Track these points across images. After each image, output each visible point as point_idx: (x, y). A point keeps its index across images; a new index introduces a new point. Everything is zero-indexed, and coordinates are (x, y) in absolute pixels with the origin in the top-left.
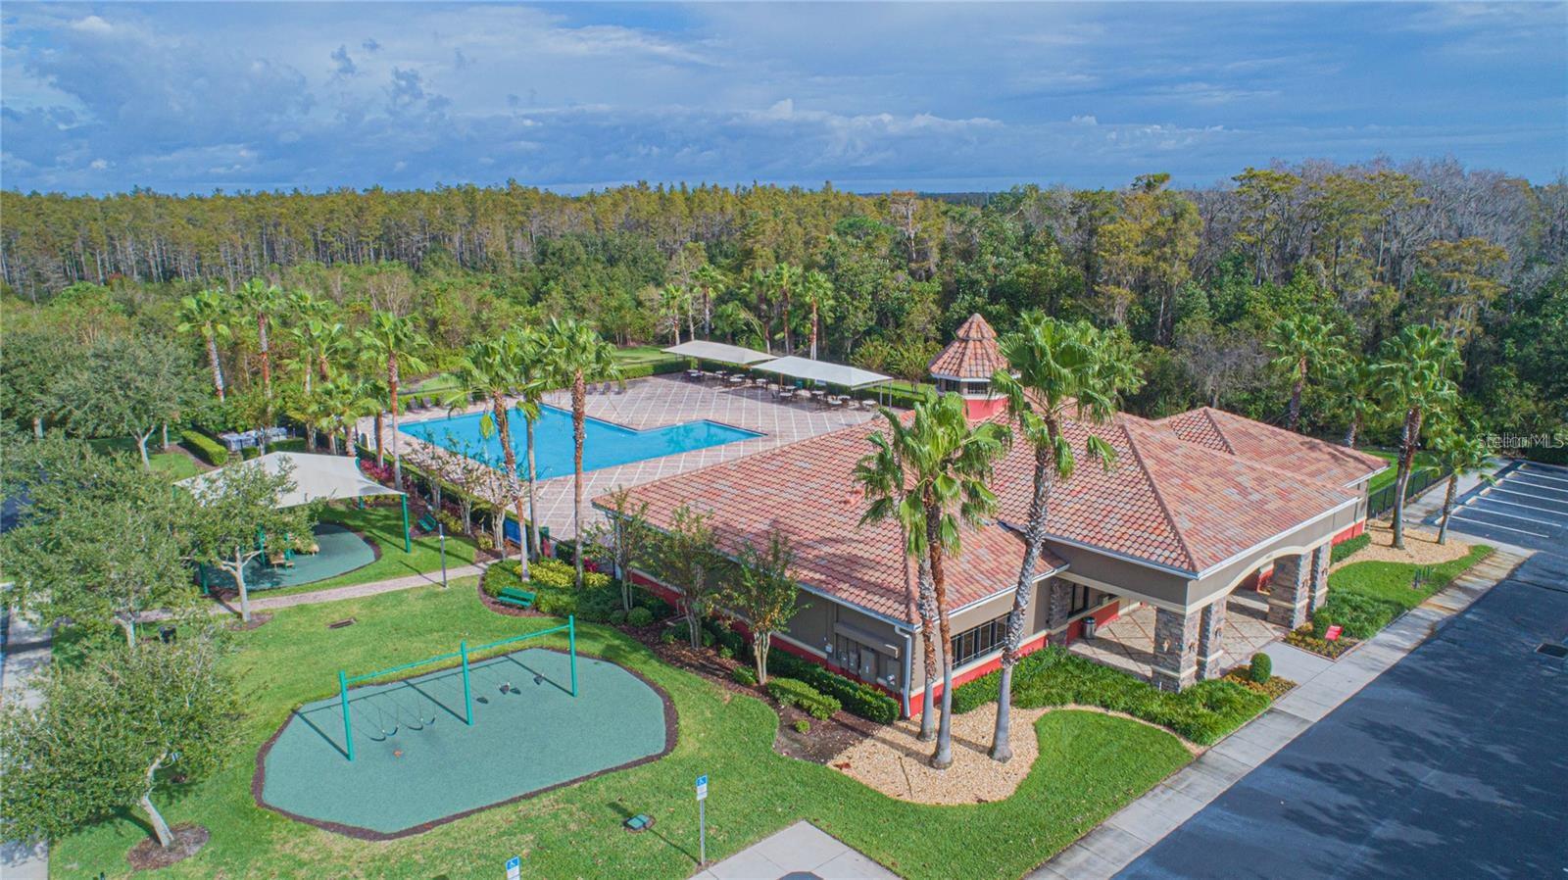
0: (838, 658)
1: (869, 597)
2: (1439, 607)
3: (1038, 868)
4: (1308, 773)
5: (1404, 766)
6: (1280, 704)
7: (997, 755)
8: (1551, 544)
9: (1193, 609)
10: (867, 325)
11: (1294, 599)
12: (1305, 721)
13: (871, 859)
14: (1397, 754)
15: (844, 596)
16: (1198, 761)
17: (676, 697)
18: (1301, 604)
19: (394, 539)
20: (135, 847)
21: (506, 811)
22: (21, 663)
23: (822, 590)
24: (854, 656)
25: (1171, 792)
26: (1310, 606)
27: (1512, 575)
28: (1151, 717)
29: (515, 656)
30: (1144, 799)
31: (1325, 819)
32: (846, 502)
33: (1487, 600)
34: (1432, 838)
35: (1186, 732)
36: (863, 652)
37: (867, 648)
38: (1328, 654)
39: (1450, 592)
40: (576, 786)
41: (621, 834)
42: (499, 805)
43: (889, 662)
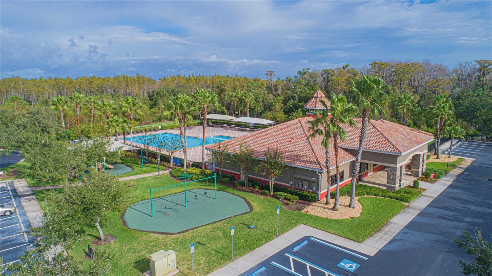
0: (295, 185)
1: (306, 164)
2: (456, 172)
3: (376, 232)
4: (439, 208)
5: (465, 206)
6: (424, 193)
7: (352, 206)
8: (479, 157)
9: (399, 166)
10: (261, 110)
11: (419, 168)
12: (433, 197)
13: (327, 232)
14: (461, 203)
15: (298, 164)
16: (408, 207)
17: (247, 198)
18: (420, 170)
19: (136, 165)
20: (92, 241)
21: (210, 226)
22: (26, 199)
23: (290, 164)
24: (300, 184)
25: (404, 214)
26: (422, 171)
27: (472, 164)
28: (391, 197)
29: (191, 191)
30: (397, 216)
31: (450, 218)
32: (290, 141)
33: (467, 169)
34: (481, 221)
35: (402, 200)
36: (304, 182)
37: (305, 180)
38: (432, 183)
39: (457, 168)
40: (228, 220)
41: (248, 230)
42: (207, 225)
43: (313, 184)
